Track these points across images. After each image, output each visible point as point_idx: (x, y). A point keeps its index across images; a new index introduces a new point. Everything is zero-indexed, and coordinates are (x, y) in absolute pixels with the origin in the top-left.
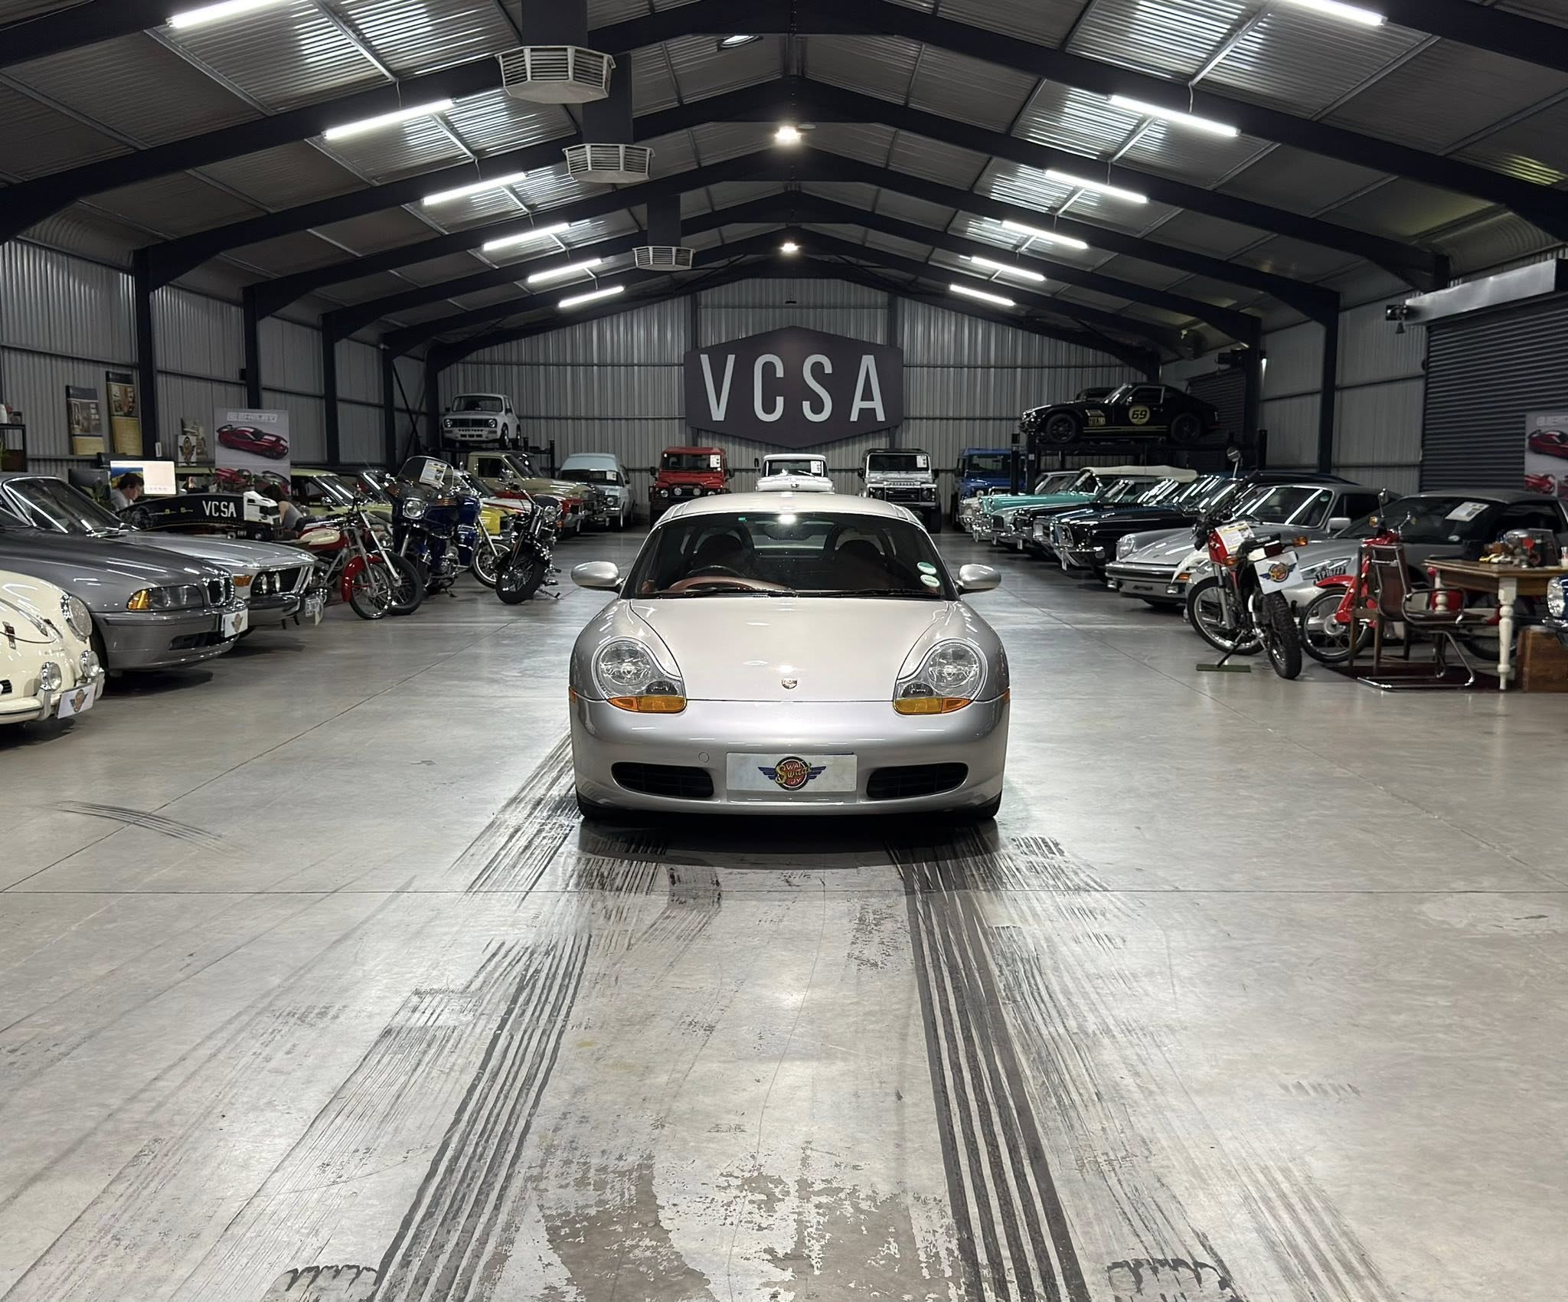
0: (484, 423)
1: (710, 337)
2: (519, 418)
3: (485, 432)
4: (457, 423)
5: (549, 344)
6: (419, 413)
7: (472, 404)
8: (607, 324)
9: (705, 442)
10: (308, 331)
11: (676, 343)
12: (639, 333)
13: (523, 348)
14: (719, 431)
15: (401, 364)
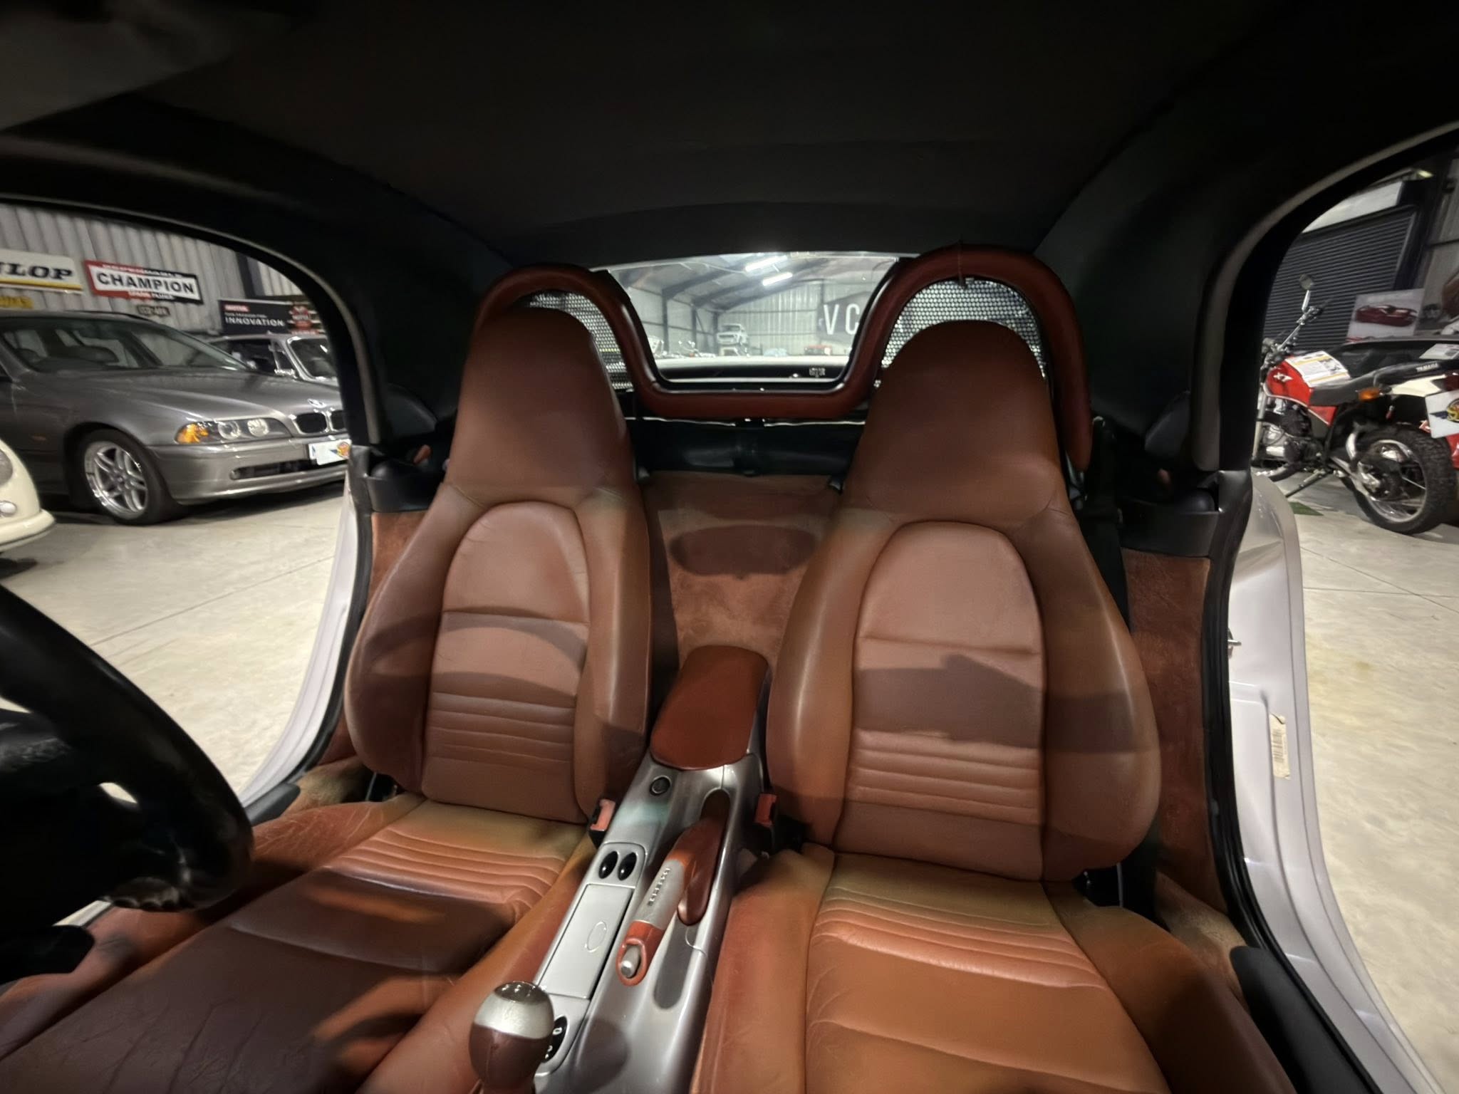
0: (731, 336)
1: (828, 298)
2: (749, 335)
3: (732, 341)
4: (722, 337)
5: (763, 303)
6: (708, 333)
7: (729, 328)
8: (785, 293)
9: (824, 343)
10: (654, 296)
11: (814, 301)
12: (799, 299)
13: (751, 306)
14: (831, 339)
15: (700, 312)
